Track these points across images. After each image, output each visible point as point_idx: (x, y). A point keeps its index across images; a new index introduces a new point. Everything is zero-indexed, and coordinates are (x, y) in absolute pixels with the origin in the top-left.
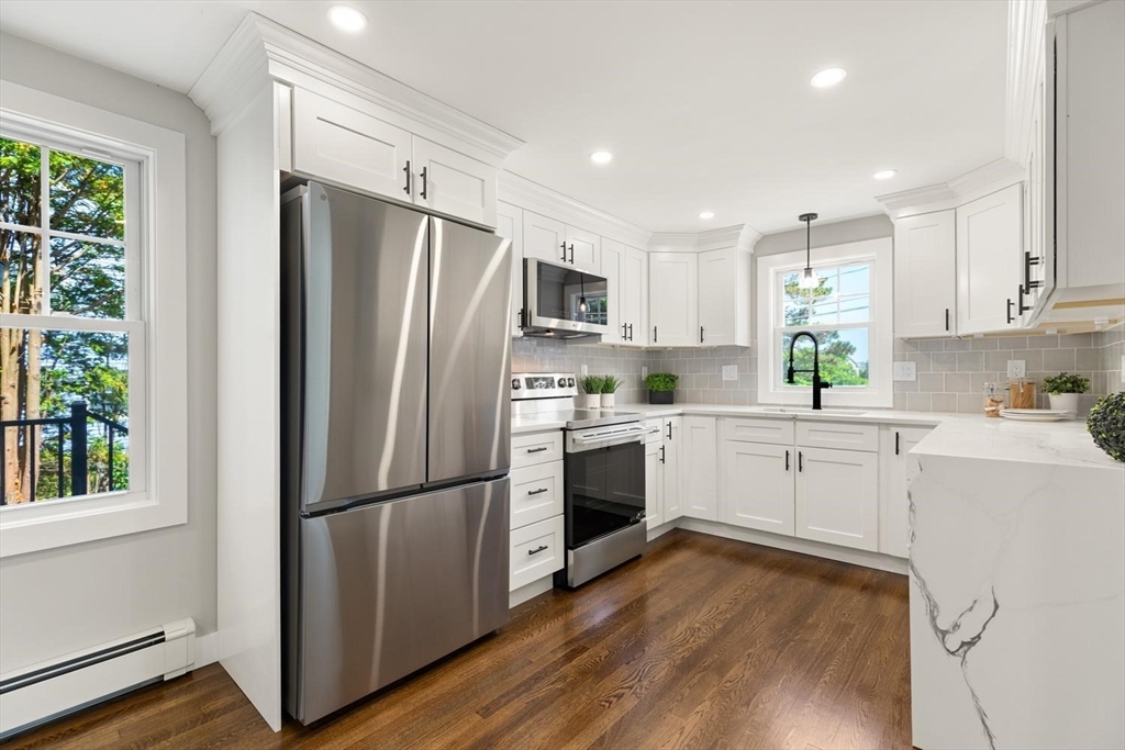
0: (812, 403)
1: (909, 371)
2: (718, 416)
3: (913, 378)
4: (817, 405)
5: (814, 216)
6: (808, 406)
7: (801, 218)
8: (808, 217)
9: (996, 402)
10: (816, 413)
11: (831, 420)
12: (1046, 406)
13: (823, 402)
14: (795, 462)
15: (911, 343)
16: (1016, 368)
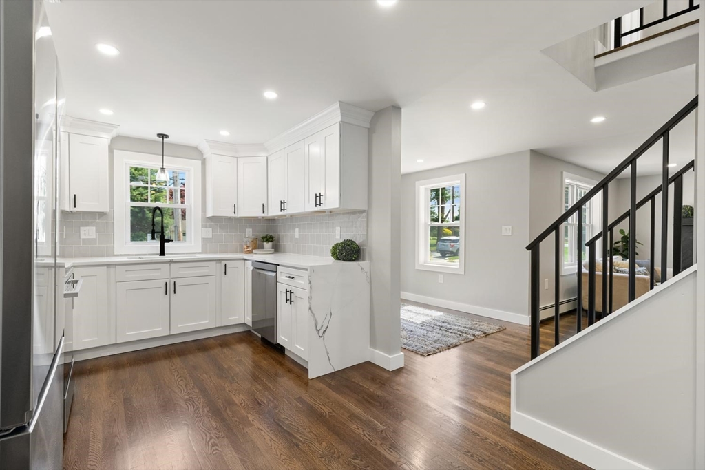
0: (159, 252)
1: (209, 233)
2: (108, 265)
3: (211, 237)
4: (162, 253)
5: (167, 136)
6: (157, 254)
7: (159, 135)
8: (163, 136)
9: (248, 247)
10: (162, 258)
11: (171, 262)
12: (262, 247)
13: (166, 251)
14: (170, 289)
15: (210, 218)
16: (249, 232)
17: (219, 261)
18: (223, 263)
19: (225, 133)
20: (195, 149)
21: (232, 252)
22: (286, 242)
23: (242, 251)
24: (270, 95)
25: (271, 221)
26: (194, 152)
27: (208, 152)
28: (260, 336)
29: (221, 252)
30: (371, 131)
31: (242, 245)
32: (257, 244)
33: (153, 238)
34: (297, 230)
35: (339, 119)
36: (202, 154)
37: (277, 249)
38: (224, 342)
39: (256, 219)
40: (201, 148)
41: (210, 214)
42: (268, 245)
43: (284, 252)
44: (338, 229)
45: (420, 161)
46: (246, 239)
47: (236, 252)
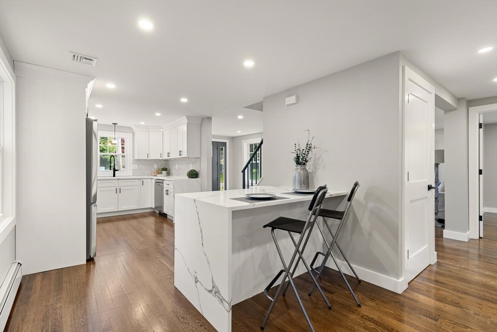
1: (136, 167)
4: (114, 176)
5: (117, 124)
6: (112, 176)
7: (113, 124)
8: (115, 124)
9: (154, 173)
10: (114, 178)
11: (118, 179)
12: (161, 173)
13: (116, 175)
14: (118, 191)
15: (137, 160)
16: (156, 166)
17: (140, 179)
18: (142, 180)
19: (142, 123)
20: (130, 128)
21: (146, 176)
22: (173, 171)
23: (152, 175)
24: (158, 114)
25: (166, 160)
26: (129, 129)
27: (135, 130)
28: (158, 212)
29: (141, 176)
30: (201, 125)
31: (152, 173)
32: (159, 172)
33: (110, 169)
34: (177, 165)
35: (187, 122)
36: (133, 130)
37: (169, 174)
38: (143, 216)
39: (159, 160)
40: (132, 127)
41: (136, 158)
42: (164, 172)
43: (172, 175)
44: (191, 165)
45: (239, 132)
46: (153, 170)
47: (149, 176)
